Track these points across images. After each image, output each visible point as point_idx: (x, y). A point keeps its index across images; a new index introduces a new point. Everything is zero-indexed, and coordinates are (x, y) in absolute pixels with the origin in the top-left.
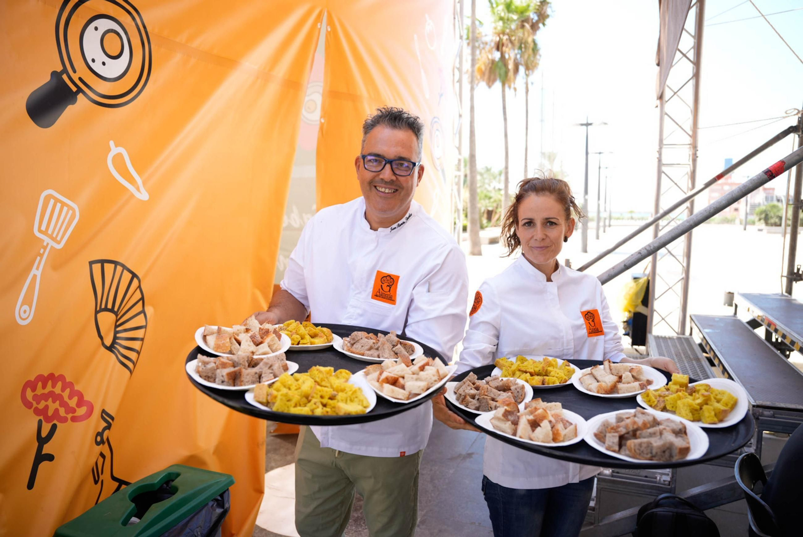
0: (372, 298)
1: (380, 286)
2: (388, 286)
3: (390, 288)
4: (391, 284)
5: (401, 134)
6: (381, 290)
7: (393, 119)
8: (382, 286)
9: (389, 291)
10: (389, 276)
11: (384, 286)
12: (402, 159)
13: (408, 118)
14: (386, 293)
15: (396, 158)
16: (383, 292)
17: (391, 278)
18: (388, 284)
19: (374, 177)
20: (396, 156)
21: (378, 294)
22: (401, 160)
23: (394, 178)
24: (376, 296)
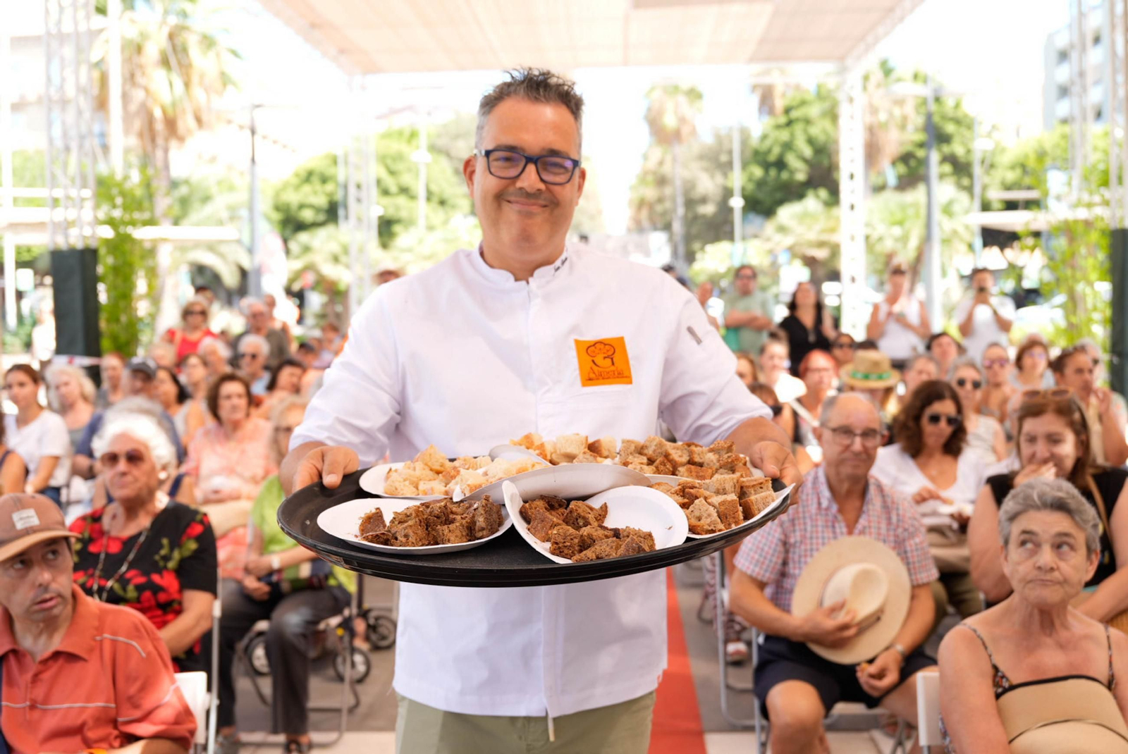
0: (584, 385)
1: (592, 363)
2: (605, 358)
3: (612, 359)
4: (610, 353)
5: (549, 113)
6: (594, 367)
7: (535, 86)
8: (593, 361)
9: (613, 364)
10: (600, 342)
11: (599, 360)
12: (554, 153)
13: (558, 86)
14: (607, 370)
15: (545, 153)
16: (600, 369)
17: (605, 345)
18: (606, 355)
19: (506, 187)
20: (543, 149)
21: (592, 376)
22: (552, 156)
23: (542, 186)
24: (590, 379)
